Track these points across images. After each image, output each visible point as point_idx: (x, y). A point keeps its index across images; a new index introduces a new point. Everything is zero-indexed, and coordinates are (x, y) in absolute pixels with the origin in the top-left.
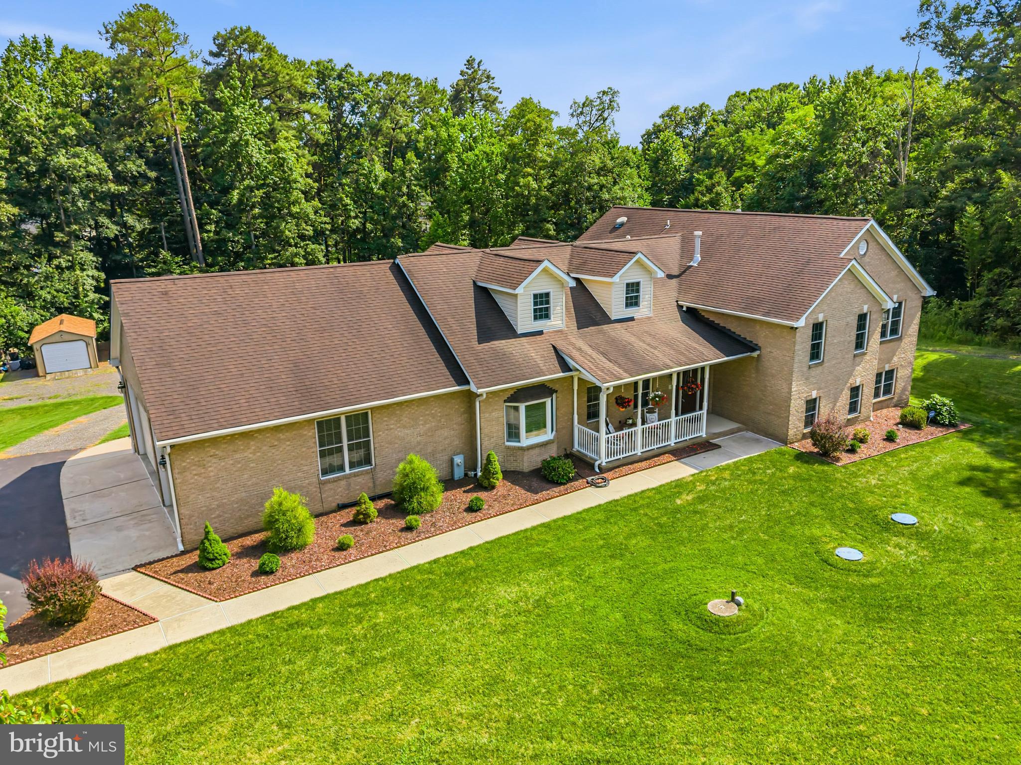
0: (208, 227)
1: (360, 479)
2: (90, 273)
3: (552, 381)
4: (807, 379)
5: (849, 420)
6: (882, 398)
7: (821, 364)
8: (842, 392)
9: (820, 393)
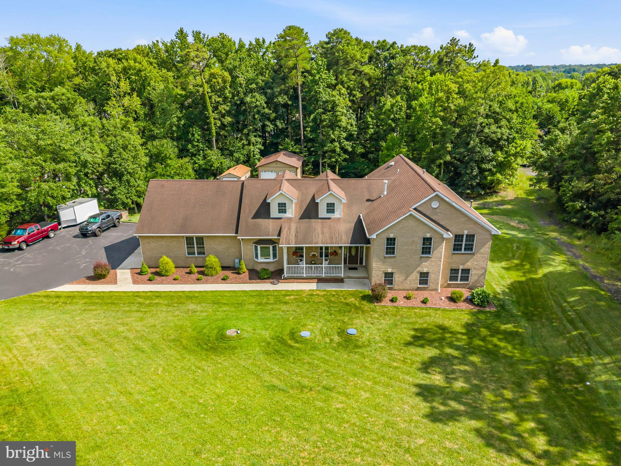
0: (307, 129)
1: (200, 259)
2: (258, 146)
3: (275, 239)
4: (383, 263)
5: (418, 288)
6: (459, 282)
7: (394, 257)
8: (412, 273)
9: (394, 271)
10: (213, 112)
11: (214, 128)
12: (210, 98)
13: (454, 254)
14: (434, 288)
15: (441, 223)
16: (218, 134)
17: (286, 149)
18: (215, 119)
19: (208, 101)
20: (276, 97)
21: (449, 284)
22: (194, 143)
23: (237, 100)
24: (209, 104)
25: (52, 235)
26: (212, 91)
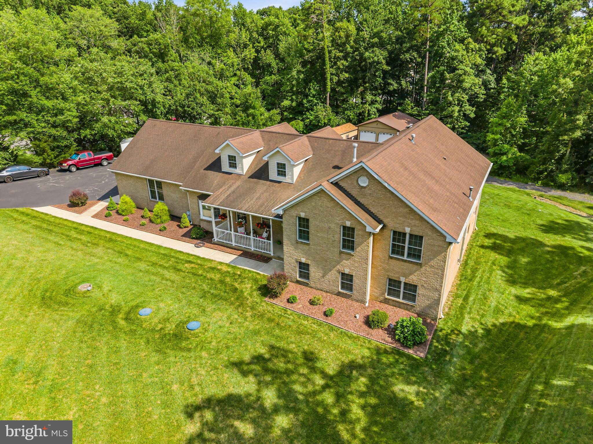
4: (296, 248)
5: (339, 292)
6: (401, 300)
7: (308, 244)
8: (331, 270)
9: (309, 262)
10: (332, 67)
11: (329, 84)
12: (330, 52)
13: (391, 258)
14: (360, 298)
15: (372, 210)
16: (333, 90)
17: (403, 111)
18: (332, 74)
19: (327, 55)
20: (403, 53)
21: (386, 299)
22: (309, 97)
23: (357, 55)
24: (327, 59)
25: (105, 163)
26: (333, 46)
